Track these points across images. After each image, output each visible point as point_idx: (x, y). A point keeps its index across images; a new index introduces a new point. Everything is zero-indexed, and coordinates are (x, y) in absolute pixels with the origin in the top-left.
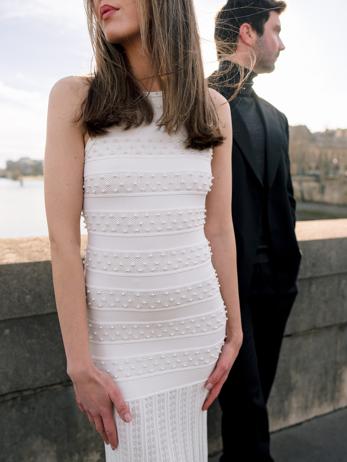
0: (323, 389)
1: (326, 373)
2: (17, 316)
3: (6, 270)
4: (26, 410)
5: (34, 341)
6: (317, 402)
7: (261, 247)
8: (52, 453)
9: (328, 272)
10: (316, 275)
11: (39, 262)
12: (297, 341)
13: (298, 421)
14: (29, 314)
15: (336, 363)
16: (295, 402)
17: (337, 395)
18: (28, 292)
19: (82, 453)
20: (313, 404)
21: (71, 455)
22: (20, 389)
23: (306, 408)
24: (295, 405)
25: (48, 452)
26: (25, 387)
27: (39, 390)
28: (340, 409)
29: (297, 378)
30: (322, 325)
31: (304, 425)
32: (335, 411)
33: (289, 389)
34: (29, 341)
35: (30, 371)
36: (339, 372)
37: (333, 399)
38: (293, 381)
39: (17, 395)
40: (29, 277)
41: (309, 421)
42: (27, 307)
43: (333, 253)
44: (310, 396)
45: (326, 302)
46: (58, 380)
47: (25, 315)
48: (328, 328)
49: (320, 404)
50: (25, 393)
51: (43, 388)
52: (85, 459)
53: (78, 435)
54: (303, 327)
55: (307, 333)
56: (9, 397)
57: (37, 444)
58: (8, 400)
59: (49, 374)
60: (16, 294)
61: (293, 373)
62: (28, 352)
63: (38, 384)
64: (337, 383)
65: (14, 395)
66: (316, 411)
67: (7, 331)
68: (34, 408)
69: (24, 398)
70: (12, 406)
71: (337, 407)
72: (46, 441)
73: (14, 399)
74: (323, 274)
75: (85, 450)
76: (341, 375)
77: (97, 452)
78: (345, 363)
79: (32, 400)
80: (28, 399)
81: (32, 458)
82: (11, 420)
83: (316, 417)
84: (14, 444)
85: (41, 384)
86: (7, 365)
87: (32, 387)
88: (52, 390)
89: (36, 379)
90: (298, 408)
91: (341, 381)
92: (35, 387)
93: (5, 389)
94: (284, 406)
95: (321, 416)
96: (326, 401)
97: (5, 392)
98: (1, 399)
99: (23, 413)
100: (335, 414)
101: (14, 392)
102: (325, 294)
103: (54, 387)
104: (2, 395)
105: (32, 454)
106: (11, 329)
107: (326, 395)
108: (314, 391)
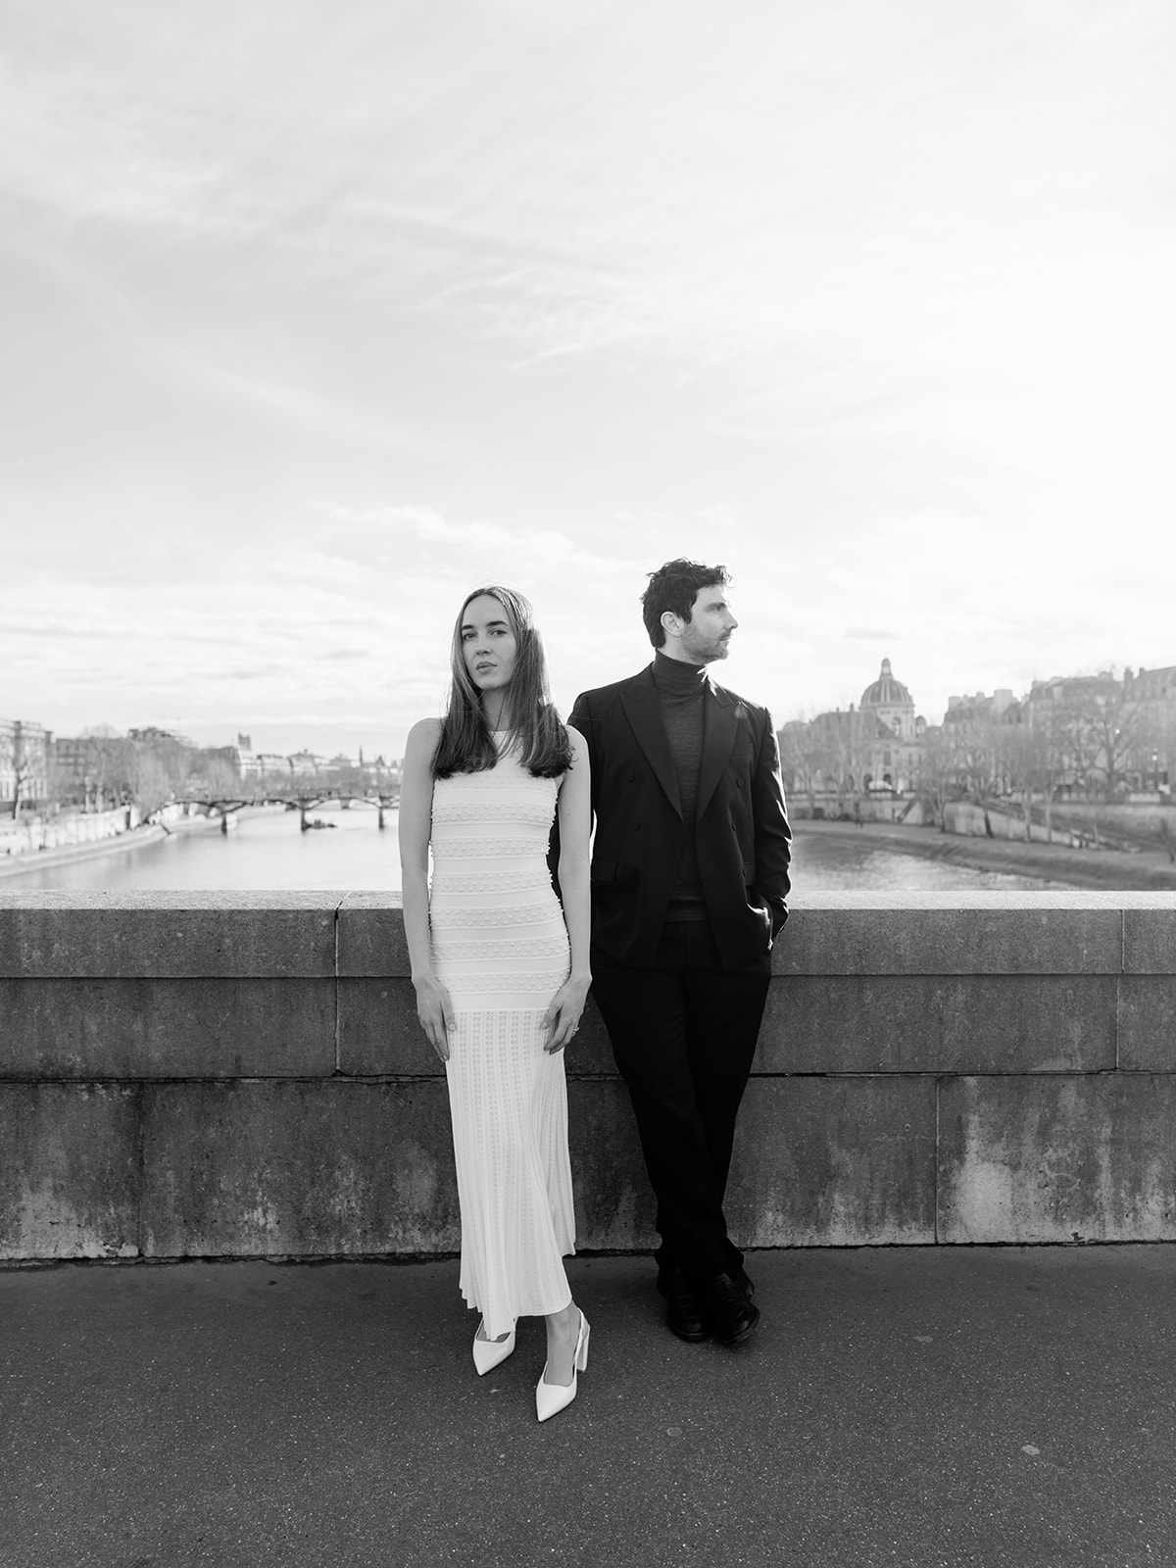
0: (906, 1193)
1: (911, 1162)
2: (396, 975)
3: (386, 916)
4: (401, 1103)
6: (891, 1218)
9: (893, 970)
10: (868, 971)
13: (851, 1242)
15: (934, 1148)
16: (841, 1202)
17: (941, 1212)
20: (883, 1217)
22: (396, 1073)
23: (867, 1221)
24: (840, 1208)
25: (426, 1169)
26: (402, 1072)
27: (417, 1079)
28: (952, 1245)
29: (842, 1157)
30: (895, 1068)
31: (862, 1251)
32: (938, 1245)
33: (827, 1174)
35: (409, 1051)
36: (942, 1168)
37: (931, 1220)
38: (834, 1161)
39: (392, 1079)
41: (875, 1247)
43: (903, 935)
44: (876, 1200)
45: (899, 1024)
48: (907, 1075)
49: (901, 1223)
50: (401, 1079)
51: (423, 1077)
54: (849, 1065)
55: (861, 1077)
56: (383, 1080)
57: (414, 1152)
58: (382, 1083)
61: (832, 1146)
63: (417, 1071)
64: (940, 1190)
65: (390, 1079)
66: (888, 1234)
67: (385, 994)
68: (411, 1103)
69: (401, 1085)
70: (386, 1093)
71: (941, 1240)
72: (424, 1153)
73: (389, 1083)
74: (884, 971)
76: (947, 1174)
78: (960, 1153)
79: (409, 1090)
80: (405, 1087)
81: (406, 1172)
82: (384, 1111)
83: (891, 1245)
84: (386, 1145)
85: (422, 1071)
86: (382, 1037)
87: (410, 1073)
88: (434, 1083)
89: (416, 1063)
90: (848, 1216)
91: (949, 1188)
92: (414, 1074)
93: (379, 1069)
94: (816, 1204)
95: (903, 1245)
96: (916, 1219)
97: (379, 1073)
98: (374, 1080)
99: (398, 1106)
100: (937, 1249)
101: (389, 1075)
102: (895, 1010)
103: (437, 1079)
104: (375, 1076)
105: (406, 1164)
106: (389, 991)
107: (914, 1207)
108: (884, 1192)
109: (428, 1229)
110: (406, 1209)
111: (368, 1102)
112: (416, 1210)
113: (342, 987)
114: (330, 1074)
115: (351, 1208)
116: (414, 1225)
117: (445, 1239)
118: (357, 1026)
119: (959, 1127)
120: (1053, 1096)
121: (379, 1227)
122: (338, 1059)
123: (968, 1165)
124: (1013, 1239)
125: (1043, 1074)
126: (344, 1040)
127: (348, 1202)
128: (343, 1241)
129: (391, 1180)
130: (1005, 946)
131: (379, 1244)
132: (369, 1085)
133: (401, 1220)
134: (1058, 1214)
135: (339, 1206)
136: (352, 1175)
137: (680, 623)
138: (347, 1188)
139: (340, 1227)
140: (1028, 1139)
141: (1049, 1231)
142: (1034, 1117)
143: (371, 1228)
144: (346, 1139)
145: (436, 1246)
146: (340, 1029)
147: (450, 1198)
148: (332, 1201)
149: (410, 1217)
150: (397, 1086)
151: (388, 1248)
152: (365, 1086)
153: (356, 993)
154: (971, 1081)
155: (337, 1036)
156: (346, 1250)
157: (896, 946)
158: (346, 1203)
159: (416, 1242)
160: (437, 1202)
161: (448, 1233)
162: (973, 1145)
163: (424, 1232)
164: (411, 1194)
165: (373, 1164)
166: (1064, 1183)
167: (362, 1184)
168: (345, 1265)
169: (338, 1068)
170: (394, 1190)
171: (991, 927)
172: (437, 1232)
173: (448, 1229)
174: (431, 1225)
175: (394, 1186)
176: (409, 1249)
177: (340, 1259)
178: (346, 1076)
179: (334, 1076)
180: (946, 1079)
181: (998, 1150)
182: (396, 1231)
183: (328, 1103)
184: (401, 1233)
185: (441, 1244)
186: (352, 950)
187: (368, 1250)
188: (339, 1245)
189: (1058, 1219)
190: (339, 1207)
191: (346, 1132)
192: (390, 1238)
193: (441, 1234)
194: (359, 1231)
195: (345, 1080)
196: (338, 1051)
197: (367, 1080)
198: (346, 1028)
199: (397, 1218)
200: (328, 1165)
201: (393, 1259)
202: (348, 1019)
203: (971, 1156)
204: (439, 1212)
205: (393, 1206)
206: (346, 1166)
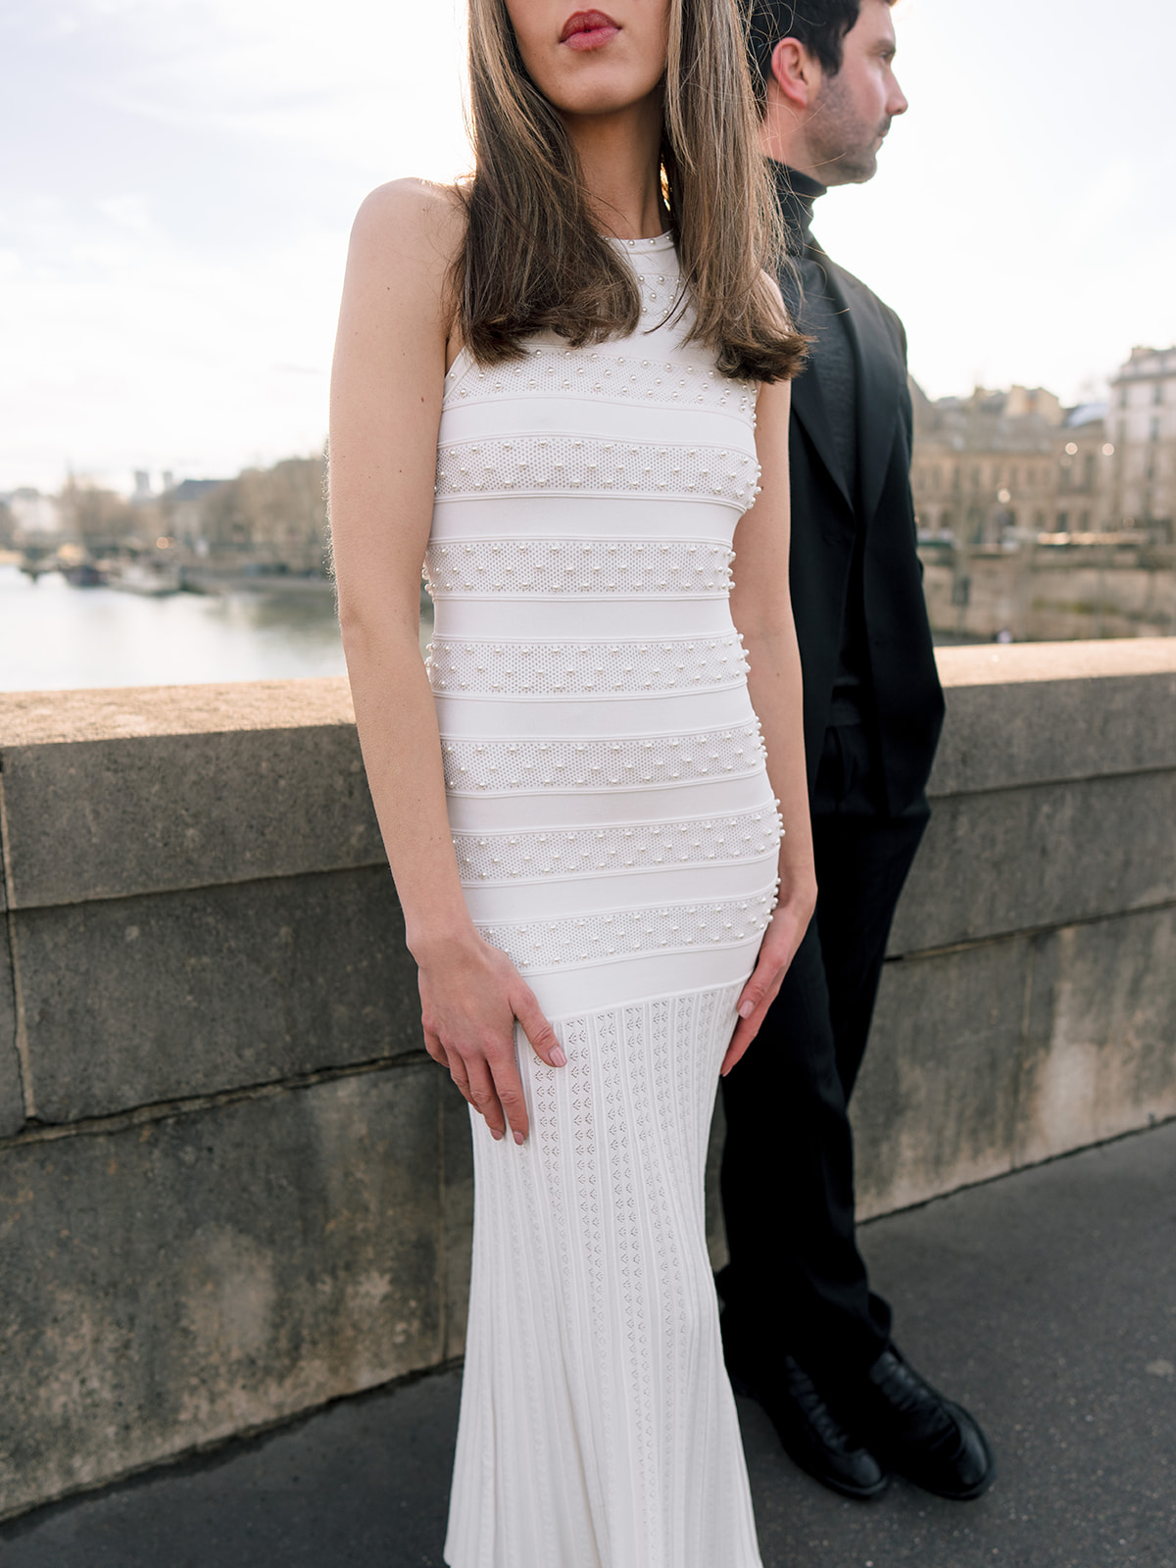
0: (984, 1111)
1: (993, 1066)
2: (162, 887)
3: (129, 755)
4: (189, 1155)
5: (206, 960)
6: (966, 1147)
7: (841, 681)
8: (263, 1274)
9: (1003, 780)
10: (972, 787)
11: (220, 734)
12: (917, 974)
13: (918, 1198)
14: (195, 883)
15: (1020, 1039)
16: (909, 1145)
17: (1020, 1127)
18: (189, 820)
19: (341, 1274)
20: (956, 1152)
21: (312, 1279)
22: (171, 1096)
23: (937, 1163)
24: (908, 1154)
25: (252, 1270)
26: (185, 1091)
27: (223, 1099)
28: (1029, 1167)
29: (914, 1078)
30: (985, 932)
31: (930, 1207)
32: (1014, 1171)
33: (895, 1108)
34: (193, 961)
35: (199, 1045)
36: (1027, 1065)
37: (1010, 1139)
38: (904, 1087)
39: (165, 1110)
40: (192, 777)
41: (945, 1196)
42: (189, 861)
43: (1019, 723)
44: (950, 1132)
45: (996, 865)
46: (274, 1073)
47: (183, 884)
48: (1000, 939)
49: (976, 1153)
50: (186, 1107)
51: (236, 1094)
52: (350, 1290)
53: (331, 1226)
54: (932, 936)
55: (943, 953)
56: (145, 1115)
57: (222, 1246)
58: (141, 1125)
59: (248, 1053)
60: (160, 826)
61: (903, 1063)
62: (191, 992)
63: (220, 1082)
64: (1022, 1096)
65: (158, 1112)
66: (963, 1172)
67: (133, 932)
68: (210, 1150)
69: (183, 1121)
70: (153, 1143)
71: (1018, 1164)
72: (245, 1241)
73: (157, 1122)
74: (990, 784)
75: (348, 1267)
76: (1031, 1071)
77: (382, 1272)
78: (1046, 1039)
79: (205, 1126)
80: (194, 1122)
81: (209, 1287)
82: (149, 1181)
83: (964, 1188)
84: (160, 1247)
85: (230, 1082)
86: (134, 1027)
87: (204, 1091)
88: (259, 1099)
89: (216, 1067)
90: (916, 1162)
91: (1033, 1089)
92: (211, 1091)
93: (131, 1096)
94: (877, 1156)
95: (976, 1185)
96: (992, 1144)
97: (132, 1104)
98: (120, 1121)
99: (180, 1163)
100: (1014, 1179)
101: (156, 1104)
102: (993, 842)
103: (265, 1091)
104: (125, 1112)
105: (209, 1274)
106: (143, 924)
107: (992, 1127)
108: (960, 1117)
109: (262, 1381)
110: (215, 1358)
111: (112, 1170)
112: (236, 1354)
113: (23, 930)
114: (10, 1131)
115: (91, 1393)
116: (231, 1382)
117: (295, 1387)
118: (71, 1012)
119: (1049, 1000)
120: (1148, 936)
121: (157, 1408)
122: (29, 1095)
123: (1055, 1053)
124: (1090, 1139)
125: (1141, 911)
126: (38, 1049)
127: (83, 1382)
128: (77, 1462)
129: (177, 1312)
130: (1130, 731)
131: (159, 1440)
132: (110, 1134)
133: (204, 1381)
134: (1137, 1092)
135: (59, 1397)
136: (87, 1329)
137: (812, 72)
138: (76, 1358)
139: (69, 1436)
140: (1119, 1000)
141: (1129, 1118)
142: (1127, 970)
143: (140, 1417)
144: (66, 1258)
145: (279, 1406)
146: (28, 1027)
147: (302, 1312)
148: (43, 1392)
149: (223, 1370)
150: (178, 1123)
151: (179, 1442)
152: (101, 1140)
153: (62, 938)
154: (1068, 934)
155: (22, 1042)
156: (86, 1473)
157: (1009, 742)
158: (76, 1387)
159: (237, 1412)
160: (276, 1326)
161: (303, 1376)
162: (1062, 1024)
163: (255, 1389)
164: (222, 1326)
165: (133, 1294)
166: (1148, 1050)
167: (111, 1338)
168: (88, 1507)
169: (31, 1112)
170: (185, 1332)
171: (1119, 702)
172: (281, 1378)
173: (302, 1369)
174: (268, 1371)
175: (184, 1323)
176: (226, 1429)
177: (74, 1497)
178: (53, 1125)
179: (22, 1131)
180: (1041, 937)
181: (1088, 1026)
182: (192, 1405)
183: (12, 1193)
184: (205, 1407)
185: (290, 1400)
186: (46, 841)
187: (136, 1458)
188: (69, 1472)
189: (1137, 1101)
190: (62, 1399)
191: (63, 1245)
192: (183, 1423)
193: (288, 1383)
194: (111, 1431)
195: (50, 1135)
196: (28, 1076)
197: (106, 1125)
198: (43, 1022)
199: (194, 1381)
200: (27, 1323)
201: (194, 1459)
202: (45, 1001)
203: (1059, 1041)
204: (283, 1344)
205: (186, 1361)
206: (71, 1312)
